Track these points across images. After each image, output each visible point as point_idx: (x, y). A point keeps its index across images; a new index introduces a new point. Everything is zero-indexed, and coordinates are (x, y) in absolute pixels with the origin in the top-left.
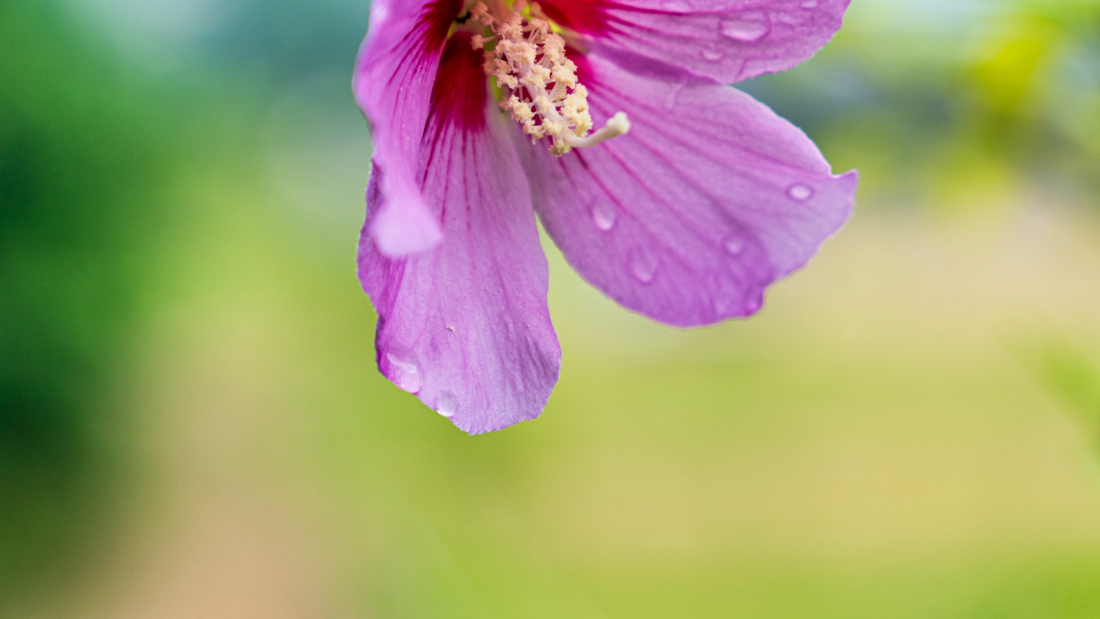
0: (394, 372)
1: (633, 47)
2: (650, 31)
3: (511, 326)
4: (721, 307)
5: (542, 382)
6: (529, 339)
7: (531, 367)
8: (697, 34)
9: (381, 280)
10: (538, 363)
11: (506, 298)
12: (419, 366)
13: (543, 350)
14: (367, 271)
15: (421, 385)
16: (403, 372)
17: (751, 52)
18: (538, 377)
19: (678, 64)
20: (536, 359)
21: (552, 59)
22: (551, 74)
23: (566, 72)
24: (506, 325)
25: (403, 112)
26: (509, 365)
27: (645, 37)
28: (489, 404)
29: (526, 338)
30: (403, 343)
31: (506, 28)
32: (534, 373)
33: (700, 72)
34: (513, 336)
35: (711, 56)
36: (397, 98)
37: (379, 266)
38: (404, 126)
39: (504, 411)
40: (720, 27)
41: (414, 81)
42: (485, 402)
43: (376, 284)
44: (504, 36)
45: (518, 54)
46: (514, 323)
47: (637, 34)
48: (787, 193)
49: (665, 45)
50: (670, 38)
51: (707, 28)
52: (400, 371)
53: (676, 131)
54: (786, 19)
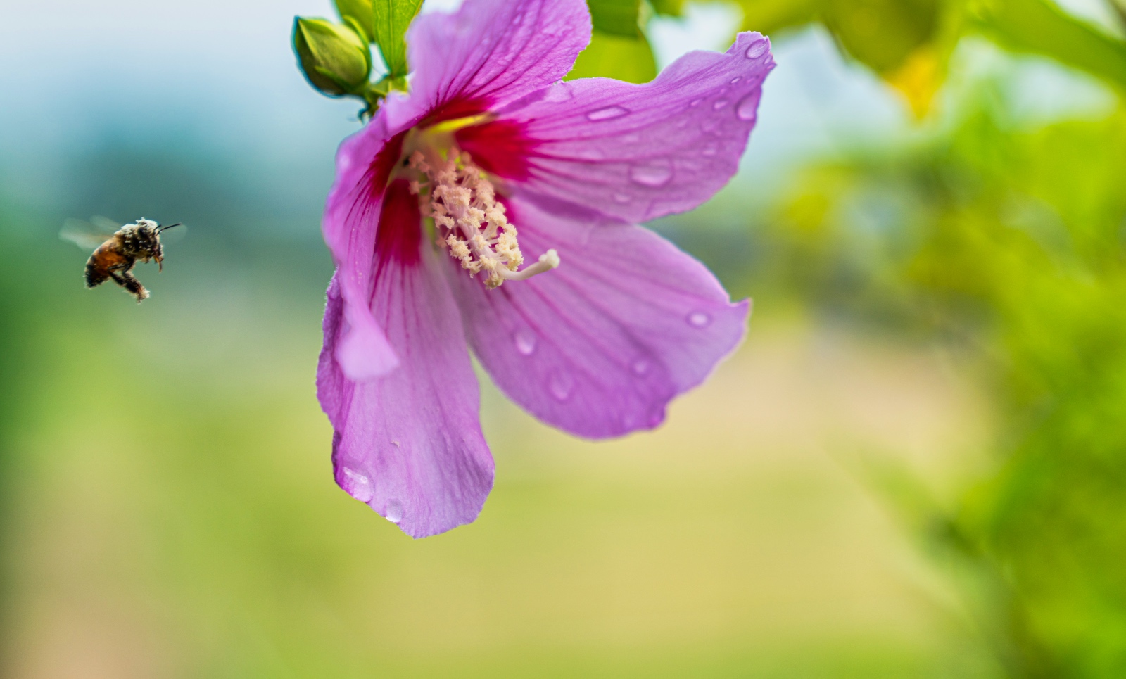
0: (348, 484)
1: (551, 191)
2: (567, 177)
3: (449, 441)
4: (629, 421)
5: (478, 490)
6: (466, 452)
7: (468, 476)
8: (609, 179)
9: (337, 401)
10: (474, 473)
11: (444, 416)
12: (370, 477)
13: (478, 461)
14: (325, 393)
15: (372, 495)
16: (356, 483)
17: (657, 195)
18: (474, 485)
19: (592, 205)
20: (472, 469)
21: (485, 202)
22: (485, 215)
23: (497, 213)
24: (444, 440)
25: (355, 250)
26: (447, 475)
27: (562, 182)
28: (430, 510)
29: (462, 452)
30: (355, 457)
31: (443, 175)
32: (471, 483)
33: (612, 212)
34: (450, 449)
35: (621, 198)
36: (351, 237)
37: (335, 389)
38: (356, 263)
39: (444, 517)
40: (630, 173)
41: (363, 221)
42: (427, 509)
43: (333, 405)
44: (440, 182)
45: (454, 197)
46: (452, 438)
47: (555, 179)
48: (688, 320)
49: (580, 189)
50: (584, 183)
51: (618, 174)
52: (353, 483)
53: (590, 265)
54: (689, 165)
